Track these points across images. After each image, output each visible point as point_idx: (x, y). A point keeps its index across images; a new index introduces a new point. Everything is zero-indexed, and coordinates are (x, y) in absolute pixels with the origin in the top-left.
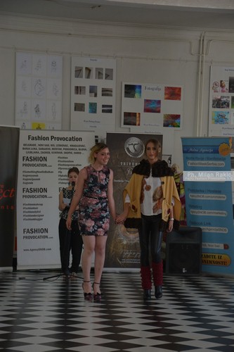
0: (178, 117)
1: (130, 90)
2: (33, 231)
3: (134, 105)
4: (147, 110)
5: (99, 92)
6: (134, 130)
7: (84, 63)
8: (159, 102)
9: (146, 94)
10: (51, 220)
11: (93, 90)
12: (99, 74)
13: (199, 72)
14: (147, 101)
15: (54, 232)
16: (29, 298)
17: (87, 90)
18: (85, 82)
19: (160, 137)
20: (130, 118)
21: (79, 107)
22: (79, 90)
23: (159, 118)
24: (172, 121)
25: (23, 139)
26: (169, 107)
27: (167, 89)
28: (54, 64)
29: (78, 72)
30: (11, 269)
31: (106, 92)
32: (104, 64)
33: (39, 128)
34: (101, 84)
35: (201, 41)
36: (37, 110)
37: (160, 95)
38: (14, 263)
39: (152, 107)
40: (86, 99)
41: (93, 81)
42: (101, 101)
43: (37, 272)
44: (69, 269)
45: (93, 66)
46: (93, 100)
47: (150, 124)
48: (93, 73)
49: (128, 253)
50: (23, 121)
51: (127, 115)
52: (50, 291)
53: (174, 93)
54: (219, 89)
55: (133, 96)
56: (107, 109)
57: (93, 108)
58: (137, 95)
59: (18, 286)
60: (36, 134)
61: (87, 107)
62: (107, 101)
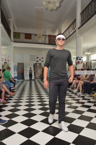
1: (37, 58)
2: (26, 75)
3: (38, 60)
6: (38, 63)
7: (32, 55)
9: (39, 58)
10: (28, 74)
11: (33, 58)
15: (29, 75)
16: (26, 83)
18: (32, 57)
19: (41, 63)
20: (37, 61)
21: (31, 60)
22: (31, 58)
23: (41, 61)
24: (43, 61)
25: (25, 64)
26: (42, 60)
28: (28, 55)
29: (31, 56)
31: (34, 58)
32: (34, 55)
34: (34, 57)
37: (41, 58)
38: (24, 79)
39: (40, 60)
40: (32, 59)
41: (33, 57)
42: (34, 59)
43: (27, 80)
44: (31, 80)
47: (40, 62)
50: (25, 62)
52: (28, 83)
53: (43, 58)
56: (35, 60)
57: (33, 60)
59: (25, 82)
62: (35, 59)
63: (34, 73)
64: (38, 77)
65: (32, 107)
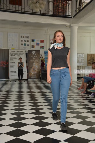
0: (43, 46)
1: (33, 41)
2: (13, 71)
3: (34, 44)
4: (36, 45)
5: (26, 41)
6: (34, 49)
7: (23, 35)
8: (39, 43)
9: (36, 41)
10: (16, 69)
11: (25, 41)
12: (26, 37)
13: (47, 37)
14: (36, 43)
15: (17, 72)
16: (12, 86)
17: (24, 41)
18: (23, 39)
20: (33, 47)
21: (22, 44)
22: (22, 41)
23: (39, 47)
24: (42, 47)
25: (10, 52)
26: (41, 44)
27: (41, 40)
28: (16, 35)
29: (21, 37)
30: (8, 79)
31: (28, 41)
32: (27, 35)
33: (13, 49)
34: (27, 39)
35: (48, 30)
36: (13, 45)
37: (39, 42)
38: (9, 78)
39: (38, 44)
40: (23, 43)
41: (25, 39)
42: (26, 43)
43: (14, 80)
45: (25, 36)
46: (25, 43)
47: (37, 48)
48: (25, 37)
49: (33, 76)
50: (10, 48)
51: (32, 46)
52: (17, 84)
53: (42, 41)
54: (52, 40)
55: (33, 42)
56: (28, 45)
57: (25, 45)
58: (34, 42)
59: (10, 83)
60: (12, 50)
61: (24, 44)
62: (28, 43)
63: (27, 67)
64: (34, 74)
65: (22, 128)
